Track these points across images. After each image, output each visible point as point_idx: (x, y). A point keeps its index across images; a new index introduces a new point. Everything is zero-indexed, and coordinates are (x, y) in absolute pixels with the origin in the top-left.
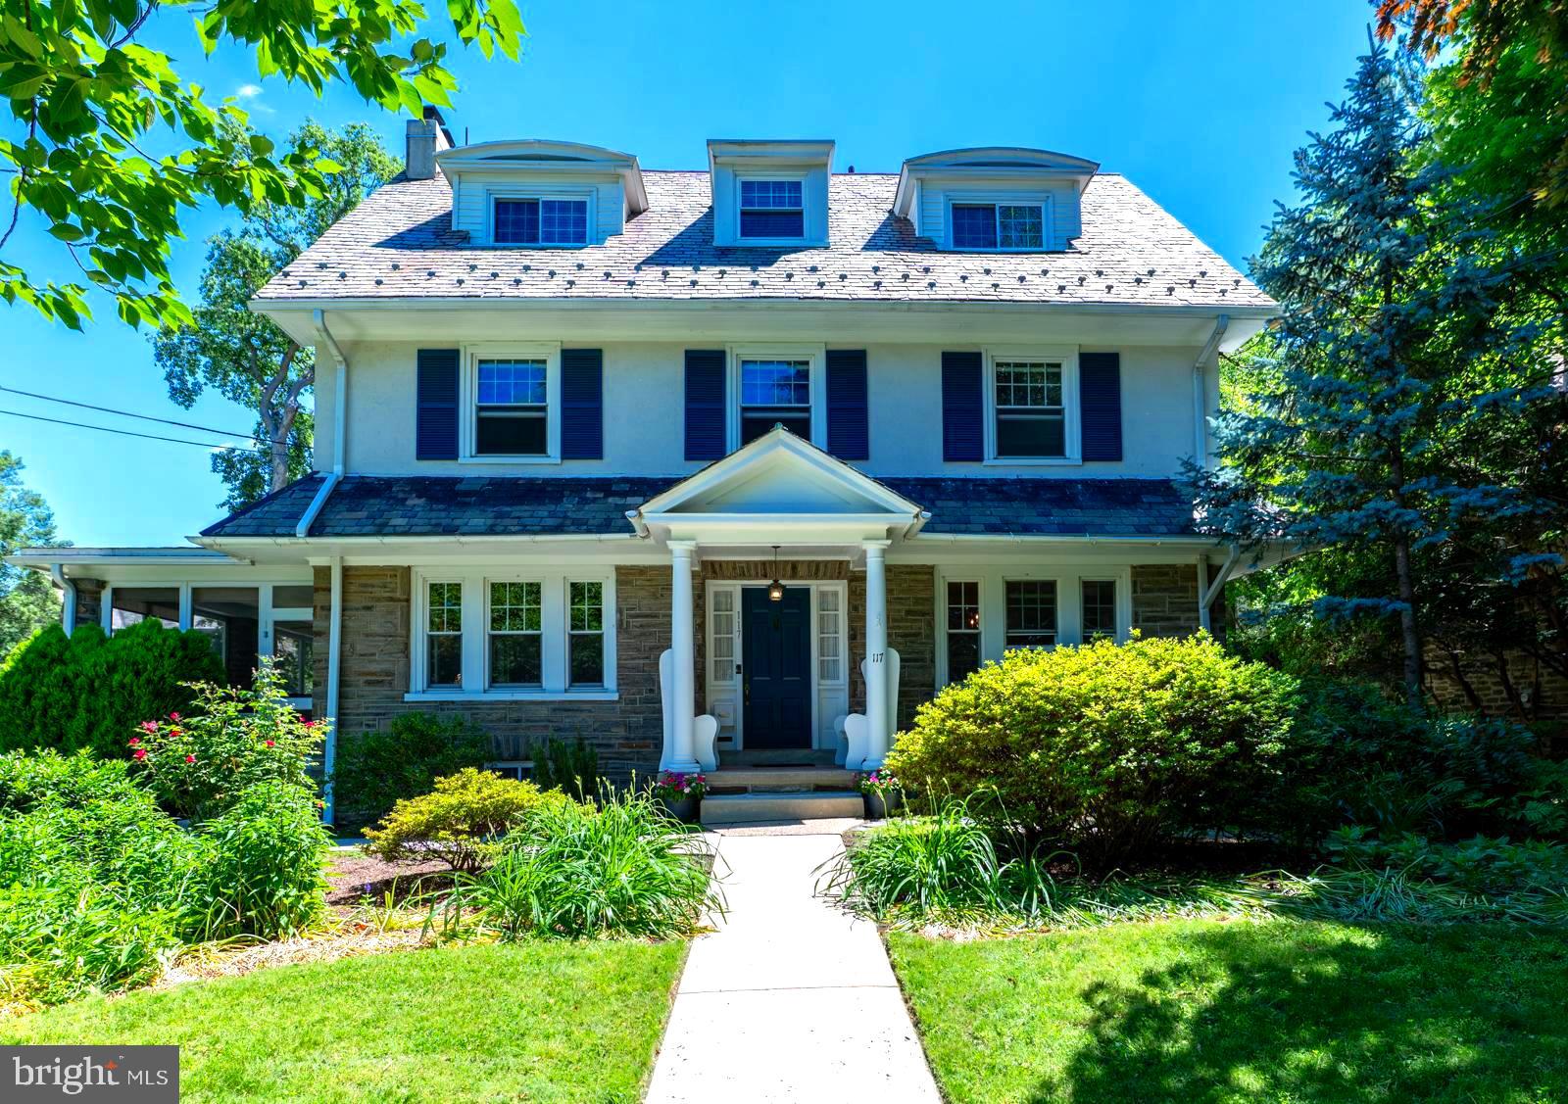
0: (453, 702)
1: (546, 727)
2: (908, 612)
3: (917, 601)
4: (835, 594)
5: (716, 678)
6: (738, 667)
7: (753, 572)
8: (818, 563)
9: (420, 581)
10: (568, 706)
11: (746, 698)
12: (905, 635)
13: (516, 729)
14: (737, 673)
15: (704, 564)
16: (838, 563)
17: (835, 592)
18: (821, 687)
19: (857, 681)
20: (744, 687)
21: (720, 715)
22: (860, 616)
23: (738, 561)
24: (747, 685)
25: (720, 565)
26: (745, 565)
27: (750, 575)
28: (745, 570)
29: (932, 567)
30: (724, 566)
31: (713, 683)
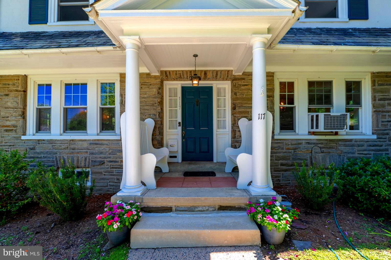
0: (44, 140)
1: (87, 152)
4: (225, 89)
5: (170, 129)
6: (179, 123)
7: (185, 76)
8: (217, 72)
9: (32, 83)
10: (97, 142)
11: (183, 138)
13: (73, 153)
14: (179, 126)
15: (162, 72)
16: (227, 71)
17: (224, 88)
18: (217, 133)
19: (236, 130)
20: (182, 132)
21: (171, 146)
22: (238, 97)
23: (178, 70)
24: (184, 132)
25: (170, 73)
26: (181, 72)
27: (184, 78)
28: (182, 75)
29: (273, 73)
30: (171, 73)
31: (168, 130)
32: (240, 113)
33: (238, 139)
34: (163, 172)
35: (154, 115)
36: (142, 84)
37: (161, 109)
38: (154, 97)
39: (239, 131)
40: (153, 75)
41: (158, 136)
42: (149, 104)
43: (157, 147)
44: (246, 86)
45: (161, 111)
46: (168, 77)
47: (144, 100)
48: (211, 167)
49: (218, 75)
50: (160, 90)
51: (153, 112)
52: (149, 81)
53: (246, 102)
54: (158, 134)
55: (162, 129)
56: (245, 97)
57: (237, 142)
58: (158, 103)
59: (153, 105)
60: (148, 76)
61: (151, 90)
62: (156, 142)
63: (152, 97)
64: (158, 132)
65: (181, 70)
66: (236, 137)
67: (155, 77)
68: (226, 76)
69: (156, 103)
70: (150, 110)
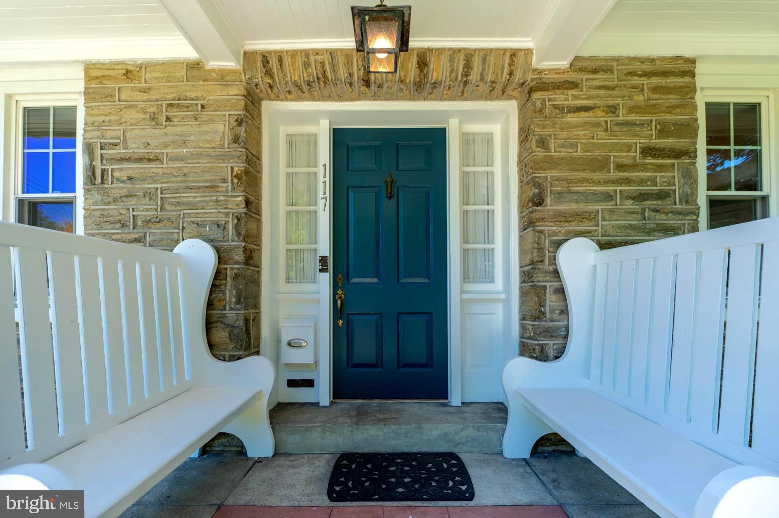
2: (647, 151)
3: (664, 131)
4: (488, 140)
5: (288, 280)
6: (323, 260)
8: (469, 55)
11: (338, 312)
12: (641, 197)
14: (320, 270)
15: (248, 57)
16: (508, 55)
17: (488, 134)
18: (465, 296)
19: (545, 286)
20: (335, 294)
21: (289, 344)
22: (552, 157)
23: (313, 50)
24: (339, 292)
25: (280, 60)
26: (326, 58)
27: (337, 79)
28: (327, 68)
29: (693, 61)
30: (287, 61)
31: (283, 286)
32: (563, 219)
33: (552, 321)
34: (249, 455)
35: (218, 226)
36: (171, 105)
37: (248, 203)
38: (217, 157)
39: (561, 291)
40: (212, 70)
41: (231, 309)
42: (197, 182)
43: (227, 354)
44: (583, 114)
45: (244, 210)
46: (272, 77)
47: (179, 169)
48: (446, 434)
49: (472, 68)
50: (243, 128)
51: (213, 214)
52: (199, 94)
53: (583, 175)
54: (234, 300)
55: (255, 282)
56: (579, 153)
57: (550, 333)
58: (236, 181)
59: (212, 187)
60: (196, 73)
61: (205, 128)
62: (221, 335)
63: (208, 156)
64: (231, 294)
65: (327, 50)
66: (544, 313)
67: (223, 77)
68: (506, 71)
69: (224, 181)
70: (200, 205)
